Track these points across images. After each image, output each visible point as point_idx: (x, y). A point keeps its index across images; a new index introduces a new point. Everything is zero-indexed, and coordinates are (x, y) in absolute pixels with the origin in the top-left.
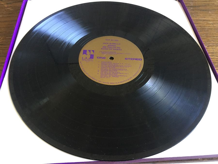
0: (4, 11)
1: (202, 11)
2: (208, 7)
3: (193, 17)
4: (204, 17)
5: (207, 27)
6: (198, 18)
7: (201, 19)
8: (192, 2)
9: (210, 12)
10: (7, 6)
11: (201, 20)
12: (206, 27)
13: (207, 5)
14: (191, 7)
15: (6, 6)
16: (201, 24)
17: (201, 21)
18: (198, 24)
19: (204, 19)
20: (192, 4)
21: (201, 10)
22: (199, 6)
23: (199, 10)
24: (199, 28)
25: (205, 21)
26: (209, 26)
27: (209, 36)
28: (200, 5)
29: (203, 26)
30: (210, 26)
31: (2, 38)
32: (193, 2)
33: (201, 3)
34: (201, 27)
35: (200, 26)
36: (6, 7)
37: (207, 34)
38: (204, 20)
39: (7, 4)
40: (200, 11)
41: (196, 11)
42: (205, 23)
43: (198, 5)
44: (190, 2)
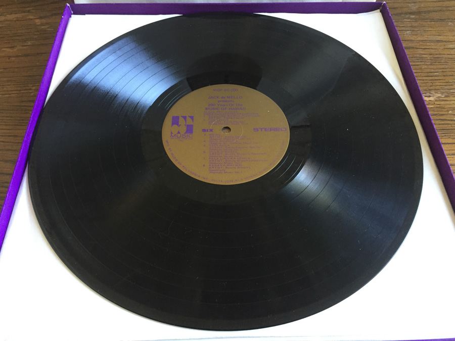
0: (35, 33)
1: (433, 23)
2: (447, 14)
3: (416, 35)
4: (438, 34)
5: (445, 54)
6: (426, 36)
7: (431, 38)
8: (412, 4)
9: (450, 23)
10: (39, 23)
11: (431, 41)
12: (443, 56)
13: (445, 9)
14: (411, 13)
15: (38, 21)
16: (432, 49)
17: (432, 44)
18: (426, 50)
19: (439, 38)
20: (414, 7)
21: (432, 20)
22: (429, 12)
23: (427, 19)
24: (428, 58)
25: (440, 44)
26: (449, 53)
27: (450, 73)
28: (429, 9)
29: (437, 54)
30: (452, 53)
31: (34, 88)
32: (415, 2)
33: (431, 6)
34: (431, 56)
35: (431, 54)
36: (38, 25)
37: (444, 70)
38: (438, 41)
39: (41, 18)
40: (429, 23)
41: (421, 23)
42: (441, 46)
43: (426, 9)
44: (409, 3)
